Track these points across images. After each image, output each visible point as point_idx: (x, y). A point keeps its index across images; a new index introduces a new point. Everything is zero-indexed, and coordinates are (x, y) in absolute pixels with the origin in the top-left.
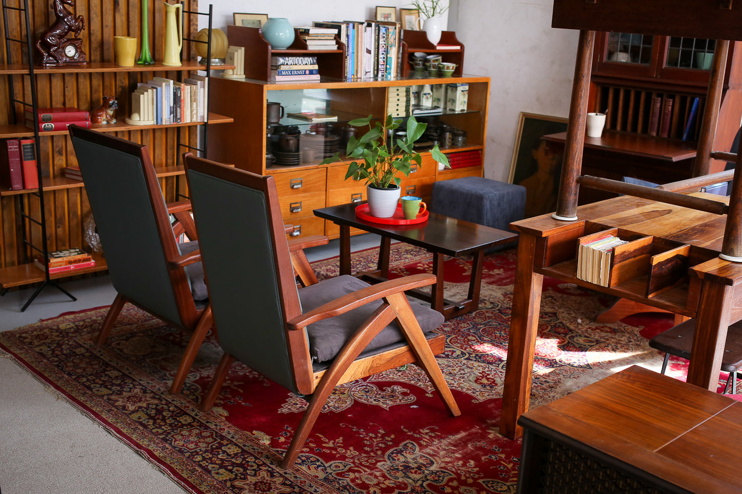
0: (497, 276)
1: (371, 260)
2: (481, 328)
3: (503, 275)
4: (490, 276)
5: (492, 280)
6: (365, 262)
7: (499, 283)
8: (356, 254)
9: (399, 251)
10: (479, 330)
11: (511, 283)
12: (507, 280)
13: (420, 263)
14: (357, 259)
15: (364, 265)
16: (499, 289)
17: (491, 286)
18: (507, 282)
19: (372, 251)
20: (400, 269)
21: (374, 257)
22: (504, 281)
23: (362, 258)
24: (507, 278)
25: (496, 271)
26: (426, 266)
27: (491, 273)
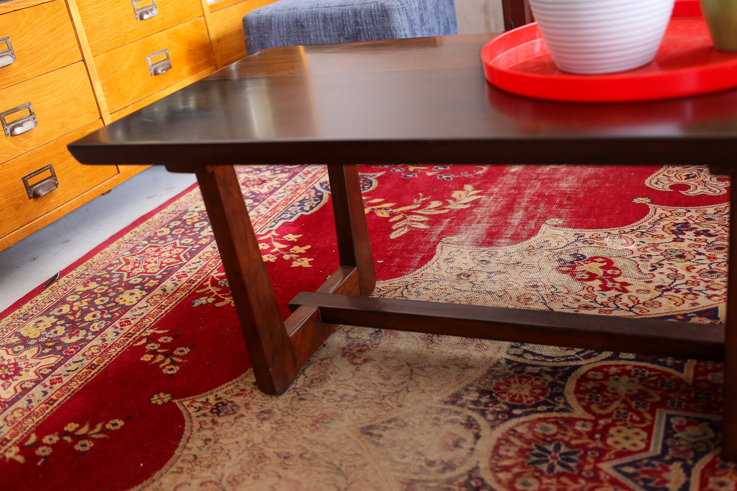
1: (121, 277)
3: (491, 203)
4: (462, 217)
6: (105, 294)
7: (509, 232)
8: (74, 273)
9: (184, 222)
11: (536, 219)
12: (520, 214)
14: (81, 288)
16: (530, 250)
17: (500, 250)
18: (525, 223)
19: (114, 245)
20: (214, 283)
21: (128, 263)
22: (515, 221)
23: (93, 279)
24: (509, 209)
25: (462, 198)
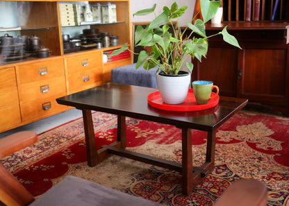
0: (162, 135)
2: (171, 198)
3: (166, 134)
4: (157, 136)
5: (159, 139)
7: (167, 141)
10: (171, 201)
11: (175, 139)
12: (172, 138)
13: (100, 132)
15: (56, 142)
17: (161, 145)
18: (172, 140)
22: (170, 139)
24: (170, 136)
25: (160, 131)
26: (106, 134)
27: (156, 133)
